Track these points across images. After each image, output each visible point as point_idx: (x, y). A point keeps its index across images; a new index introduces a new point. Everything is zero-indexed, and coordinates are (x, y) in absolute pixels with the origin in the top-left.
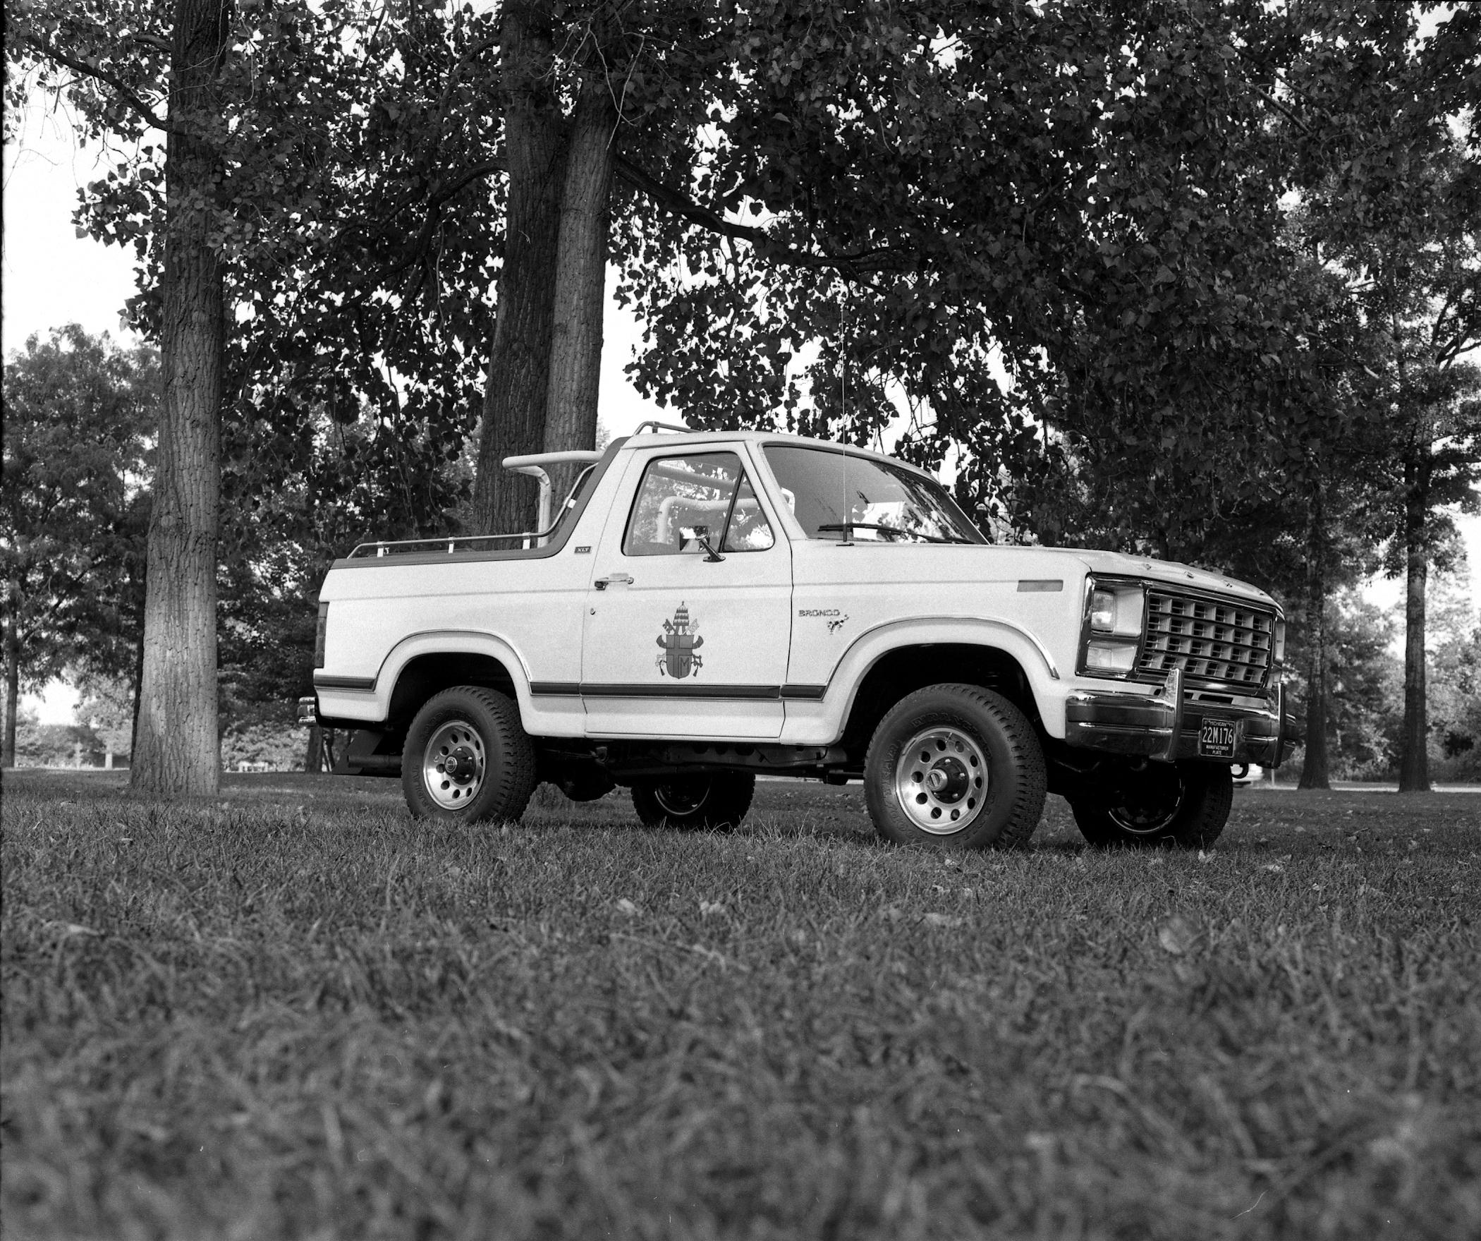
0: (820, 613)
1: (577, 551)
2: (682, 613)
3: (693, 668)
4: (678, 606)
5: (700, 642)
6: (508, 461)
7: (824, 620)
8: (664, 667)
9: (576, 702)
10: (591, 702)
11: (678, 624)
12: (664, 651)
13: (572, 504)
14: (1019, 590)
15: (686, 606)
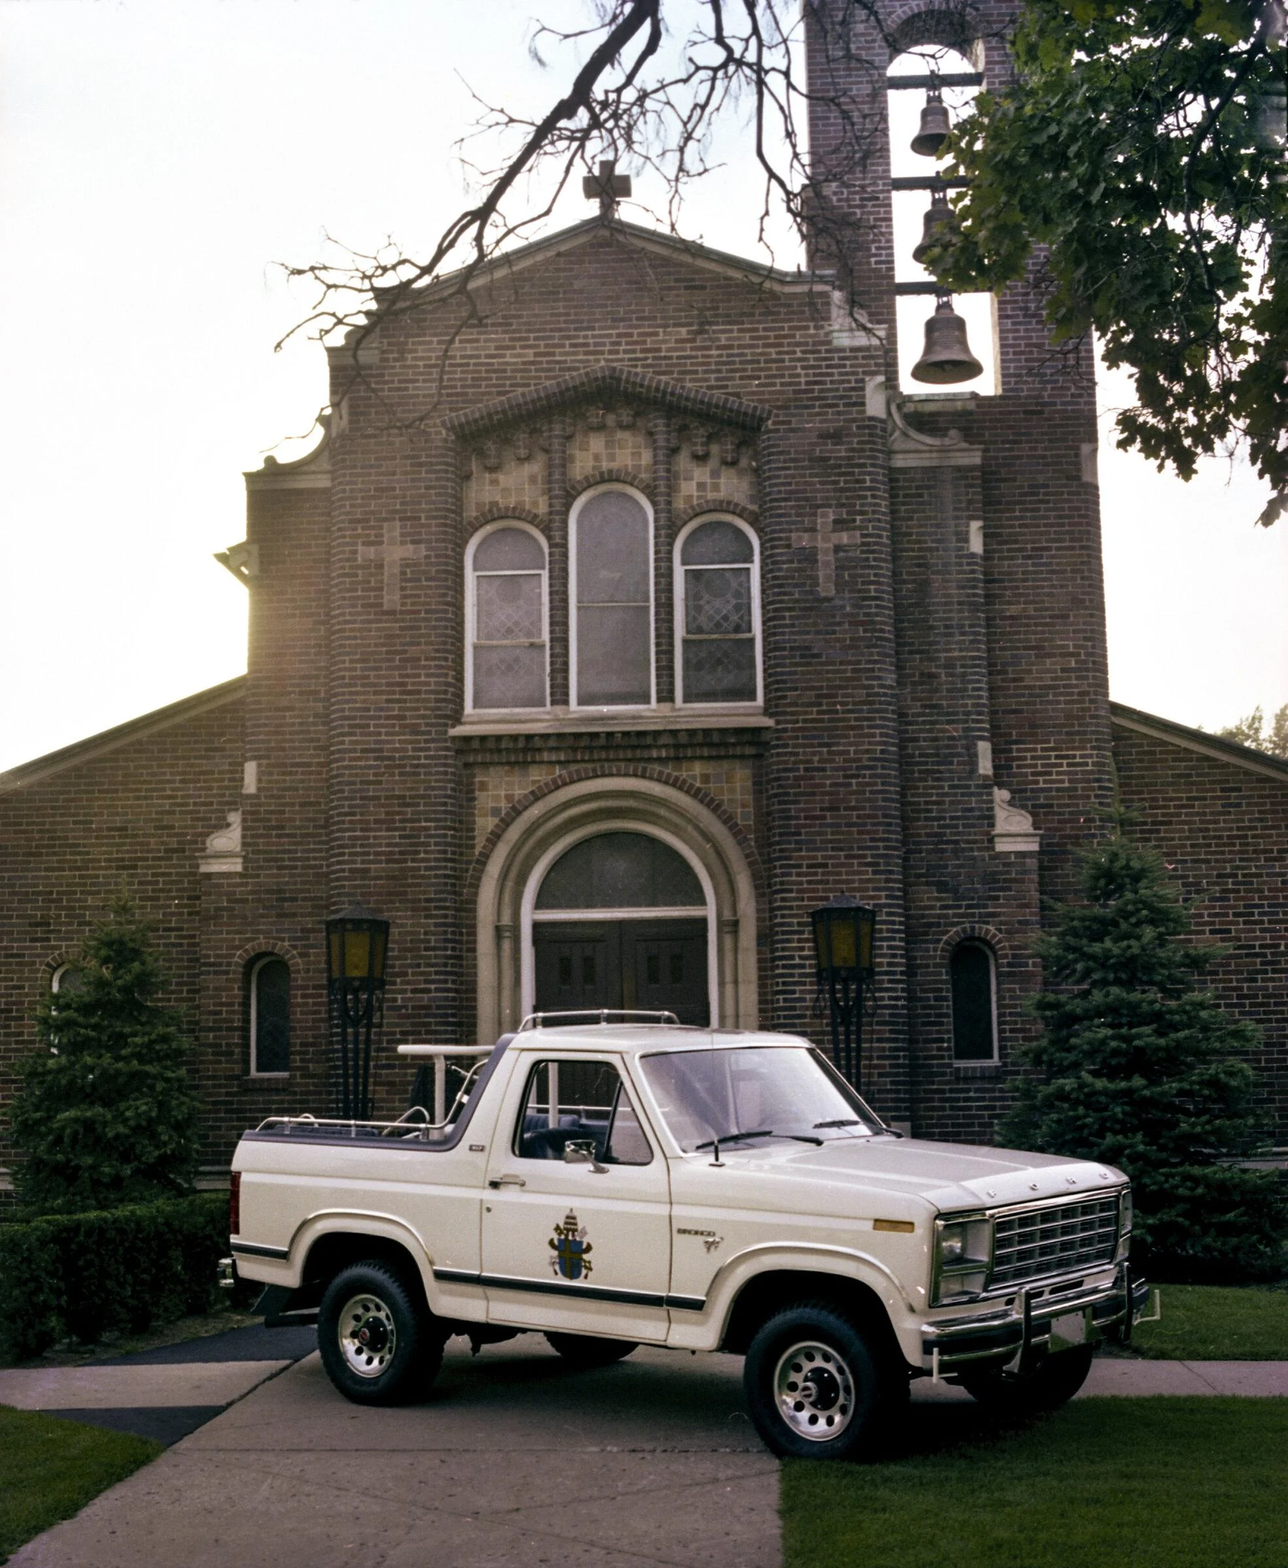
0: (696, 1233)
1: (471, 1148)
2: (571, 1220)
3: (584, 1271)
4: (567, 1212)
5: (589, 1248)
6: (403, 1049)
7: (701, 1239)
8: (557, 1268)
9: (478, 1290)
10: (492, 1292)
11: (568, 1230)
12: (555, 1253)
13: (465, 1099)
14: (875, 1228)
15: (575, 1213)
